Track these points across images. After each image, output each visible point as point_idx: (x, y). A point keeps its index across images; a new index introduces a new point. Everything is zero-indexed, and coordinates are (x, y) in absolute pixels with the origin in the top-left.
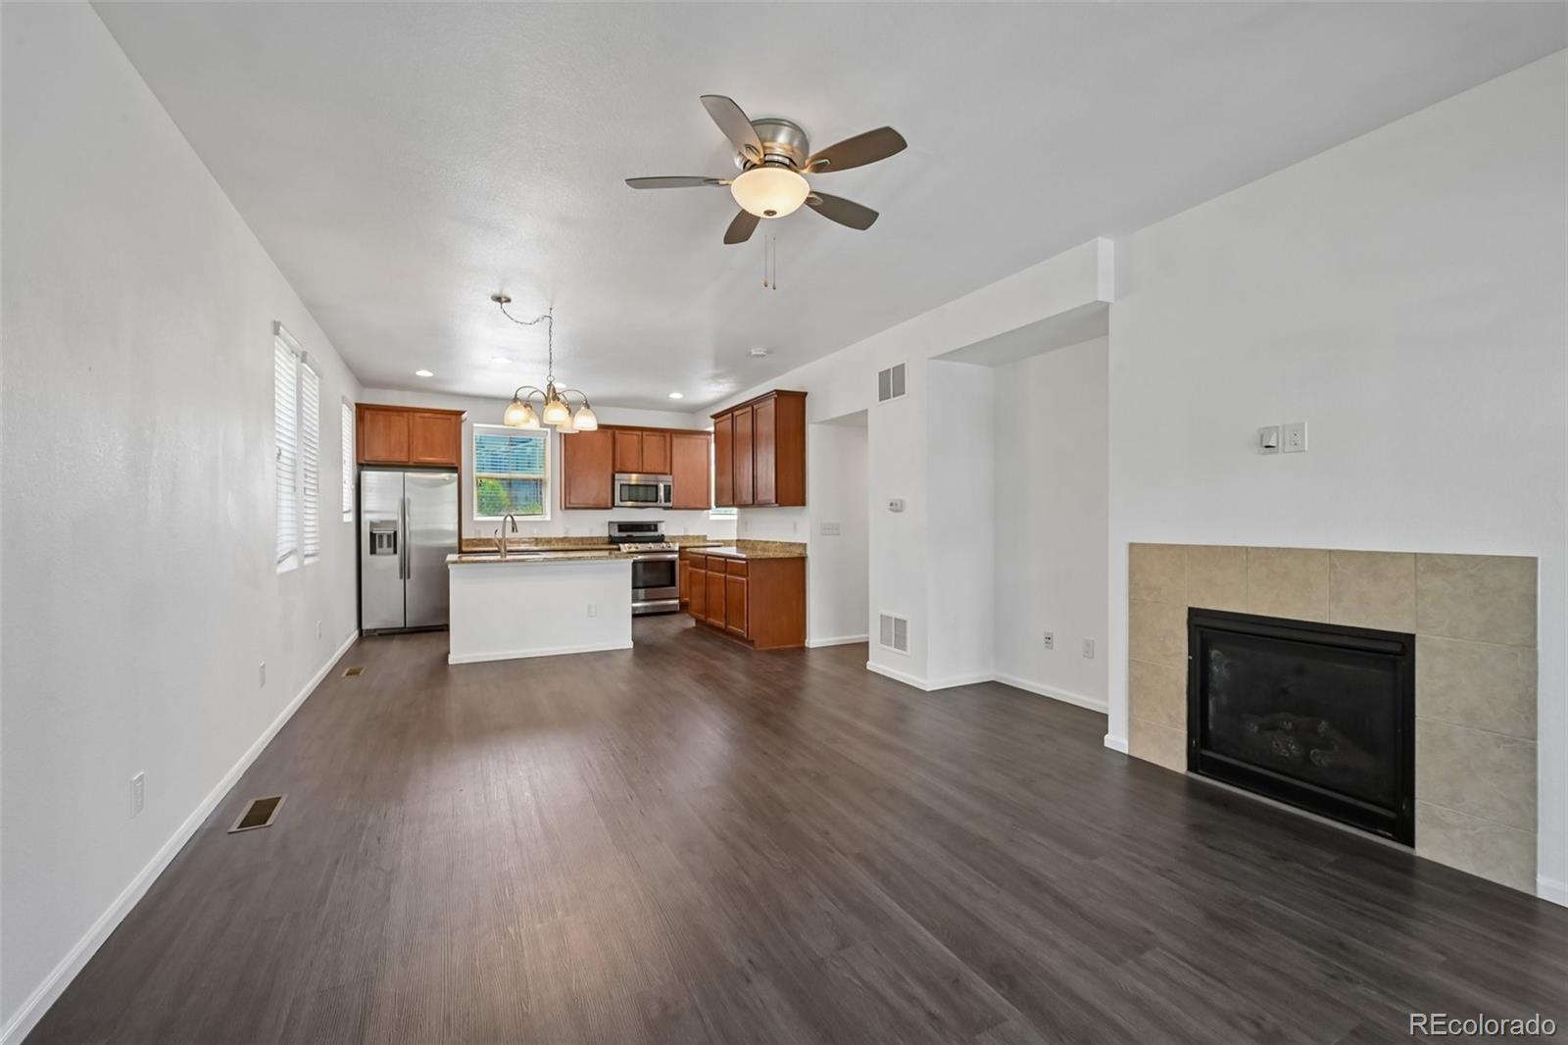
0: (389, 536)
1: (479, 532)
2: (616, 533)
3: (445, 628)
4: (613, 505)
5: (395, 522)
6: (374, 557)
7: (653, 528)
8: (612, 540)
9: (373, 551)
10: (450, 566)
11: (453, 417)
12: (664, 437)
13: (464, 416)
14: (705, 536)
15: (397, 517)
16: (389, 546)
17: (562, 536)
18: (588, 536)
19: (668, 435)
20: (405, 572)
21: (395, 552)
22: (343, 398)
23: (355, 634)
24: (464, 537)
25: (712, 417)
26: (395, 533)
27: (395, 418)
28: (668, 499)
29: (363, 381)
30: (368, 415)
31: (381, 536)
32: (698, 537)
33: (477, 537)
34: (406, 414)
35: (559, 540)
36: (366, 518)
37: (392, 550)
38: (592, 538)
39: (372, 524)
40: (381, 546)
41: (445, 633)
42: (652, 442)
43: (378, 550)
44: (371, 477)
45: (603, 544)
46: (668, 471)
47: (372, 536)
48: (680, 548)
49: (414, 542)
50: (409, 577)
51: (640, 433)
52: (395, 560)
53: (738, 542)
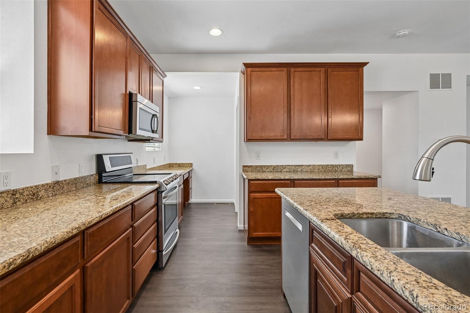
53: (247, 168)
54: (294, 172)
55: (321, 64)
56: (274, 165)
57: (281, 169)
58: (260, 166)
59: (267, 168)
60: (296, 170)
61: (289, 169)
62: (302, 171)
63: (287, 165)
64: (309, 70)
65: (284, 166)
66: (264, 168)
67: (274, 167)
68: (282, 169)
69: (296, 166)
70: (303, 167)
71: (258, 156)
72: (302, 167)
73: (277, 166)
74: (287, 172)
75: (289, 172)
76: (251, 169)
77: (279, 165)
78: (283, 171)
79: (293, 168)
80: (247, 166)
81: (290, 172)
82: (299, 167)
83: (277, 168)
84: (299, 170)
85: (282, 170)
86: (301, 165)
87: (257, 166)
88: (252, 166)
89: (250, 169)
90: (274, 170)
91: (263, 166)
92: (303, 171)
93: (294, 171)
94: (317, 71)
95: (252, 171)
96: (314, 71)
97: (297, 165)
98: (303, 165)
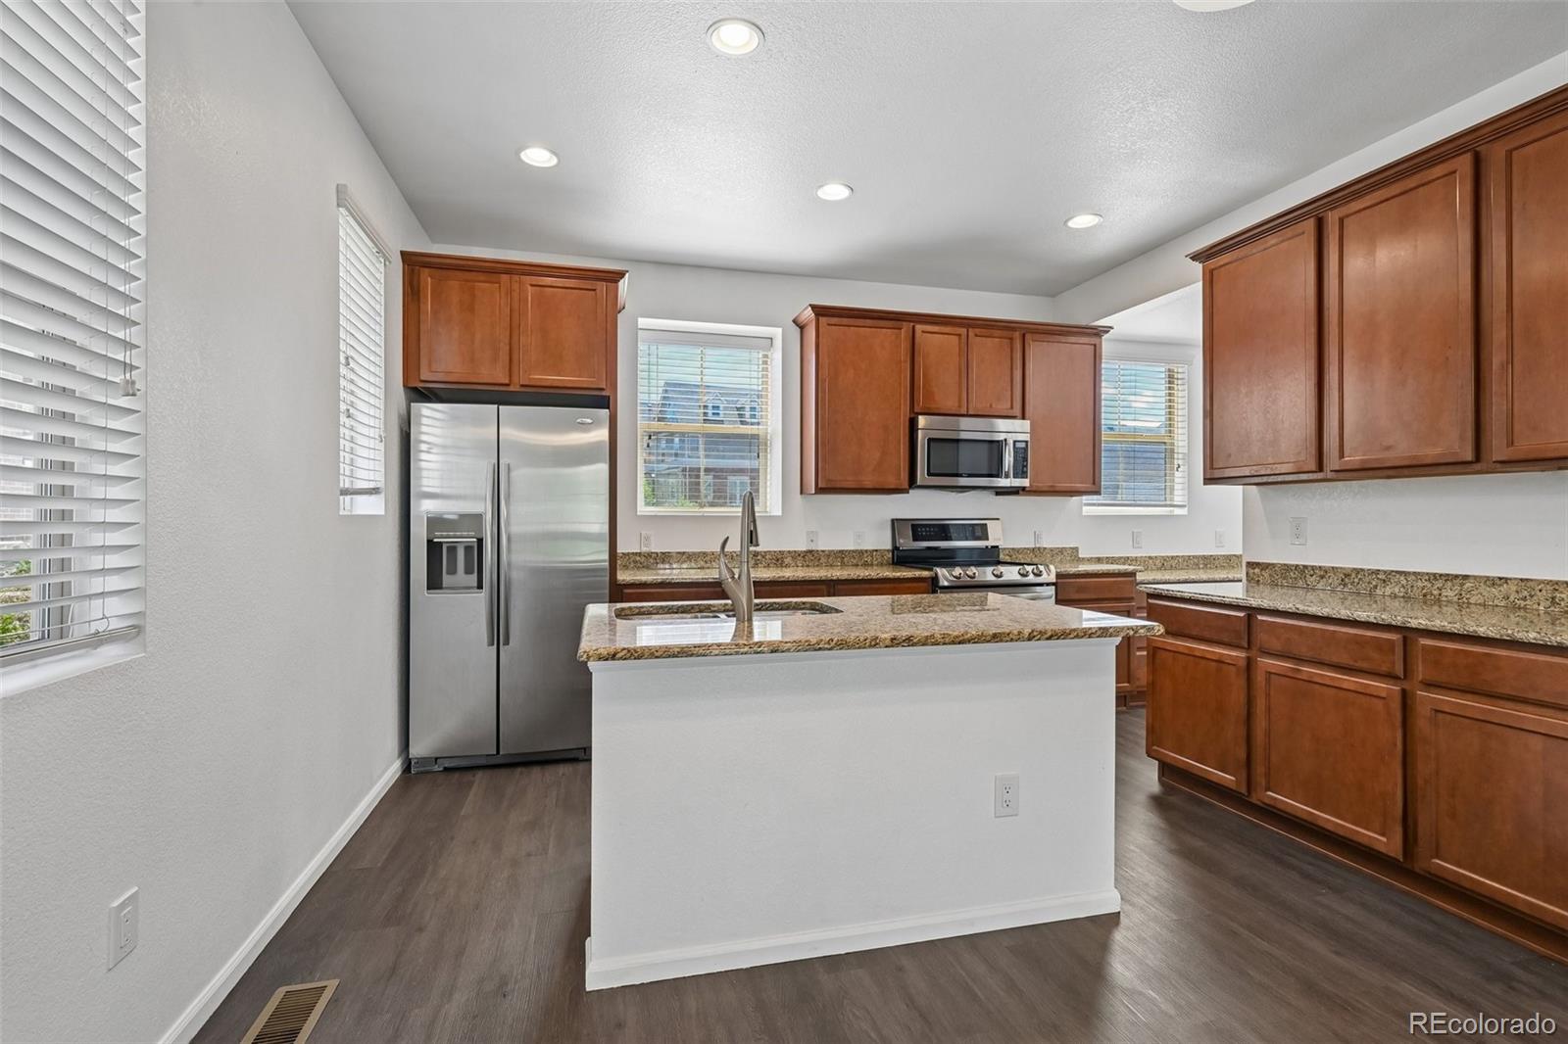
0: (468, 549)
1: (647, 538)
2: (908, 543)
3: (580, 756)
4: (912, 483)
5: (479, 517)
6: (437, 596)
7: (979, 533)
8: (900, 558)
9: (434, 583)
10: (592, 665)
11: (602, 286)
12: (1011, 339)
13: (623, 285)
14: (1076, 549)
15: (485, 508)
16: (468, 571)
17: (803, 548)
18: (851, 547)
19: (1017, 335)
20: (498, 633)
21: (480, 586)
22: (340, 190)
23: (393, 770)
24: (620, 550)
25: (1195, 257)
26: (480, 541)
27: (483, 287)
28: (1020, 471)
29: (420, 209)
30: (427, 280)
31: (452, 549)
32: (1062, 551)
33: (644, 549)
34: (505, 278)
35: (795, 555)
36: (424, 508)
37: (473, 579)
38: (861, 553)
39: (435, 522)
40: (453, 571)
41: (581, 766)
42: (985, 348)
43: (447, 579)
44: (431, 417)
45: (881, 564)
46: (1017, 411)
47: (433, 548)
48: (1059, 576)
49: (520, 559)
50: (507, 643)
51: (963, 331)
52: (480, 601)
53: (1257, 570)
54: (1425, 603)
55: (1450, 146)
56: (1344, 569)
57: (1369, 583)
58: (1297, 566)
59: (1322, 577)
60: (1436, 592)
61: (1403, 586)
62: (1462, 605)
63: (1397, 572)
64: (1398, 191)
65: (1385, 572)
66: (1311, 576)
67: (1345, 575)
68: (1374, 583)
69: (1436, 577)
70: (1468, 585)
71: (1298, 532)
72: (1462, 585)
73: (1358, 571)
74: (1394, 596)
75: (1403, 597)
76: (1270, 575)
77: (1362, 570)
78: (1378, 592)
79: (1420, 584)
80: (1258, 564)
81: (1409, 598)
82: (1449, 583)
83: (1356, 580)
84: (1451, 593)
85: (1376, 587)
86: (1457, 576)
87: (1287, 568)
88: (1273, 564)
89: (1266, 574)
90: (1345, 585)
91: (1305, 567)
92: (1469, 603)
93: (1425, 596)
94: (1438, 178)
95: (1274, 585)
96: (1423, 185)
97: (1441, 575)
98: (1466, 577)
